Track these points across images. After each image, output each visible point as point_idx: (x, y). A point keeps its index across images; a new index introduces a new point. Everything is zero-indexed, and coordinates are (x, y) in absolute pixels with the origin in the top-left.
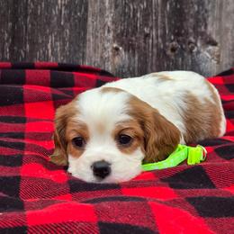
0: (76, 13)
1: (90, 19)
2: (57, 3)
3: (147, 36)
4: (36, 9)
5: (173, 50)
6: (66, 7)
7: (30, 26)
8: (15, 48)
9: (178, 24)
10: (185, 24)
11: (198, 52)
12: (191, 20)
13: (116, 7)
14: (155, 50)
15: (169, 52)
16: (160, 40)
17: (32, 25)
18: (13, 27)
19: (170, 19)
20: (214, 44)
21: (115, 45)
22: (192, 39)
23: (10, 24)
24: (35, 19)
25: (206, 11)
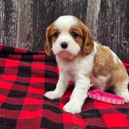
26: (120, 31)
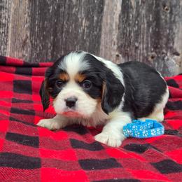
0: (93, 32)
1: (103, 36)
2: (82, 25)
3: (137, 48)
4: (69, 28)
5: (153, 57)
6: (88, 28)
7: (64, 39)
8: (55, 53)
9: (157, 41)
10: (160, 41)
11: (168, 59)
12: (165, 39)
13: (119, 29)
14: (141, 57)
15: (150, 59)
16: (145, 51)
17: (66, 38)
18: (54, 39)
19: (151, 38)
20: (178, 54)
21: (117, 53)
22: (164, 51)
23: (52, 38)
24: (68, 35)
25: (174, 34)
26: (147, 40)
